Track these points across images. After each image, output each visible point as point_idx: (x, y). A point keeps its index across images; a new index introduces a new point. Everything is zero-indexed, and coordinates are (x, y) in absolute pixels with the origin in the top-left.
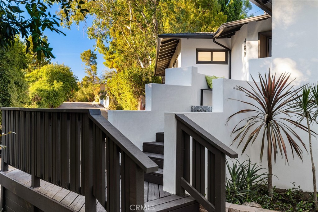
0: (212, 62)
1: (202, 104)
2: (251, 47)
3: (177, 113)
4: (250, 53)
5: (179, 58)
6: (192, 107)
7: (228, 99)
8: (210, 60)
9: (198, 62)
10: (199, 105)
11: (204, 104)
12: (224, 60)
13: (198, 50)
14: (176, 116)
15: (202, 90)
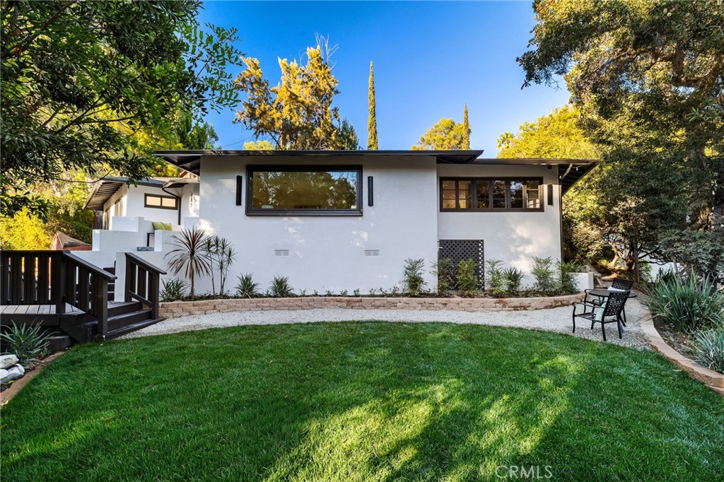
0: (161, 207)
1: (148, 245)
2: (196, 201)
3: (126, 252)
4: (195, 205)
5: (124, 199)
6: (138, 248)
7: (165, 243)
8: (159, 205)
9: (146, 206)
10: (146, 246)
11: (150, 246)
12: (174, 206)
13: (146, 195)
14: (126, 254)
15: (148, 234)
